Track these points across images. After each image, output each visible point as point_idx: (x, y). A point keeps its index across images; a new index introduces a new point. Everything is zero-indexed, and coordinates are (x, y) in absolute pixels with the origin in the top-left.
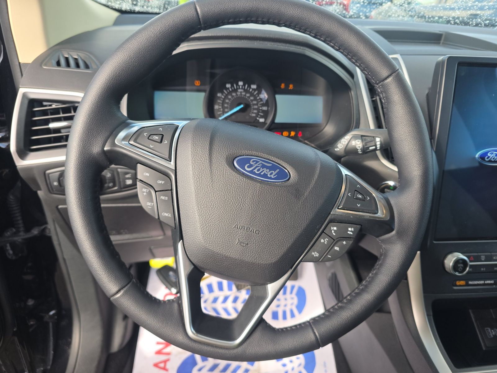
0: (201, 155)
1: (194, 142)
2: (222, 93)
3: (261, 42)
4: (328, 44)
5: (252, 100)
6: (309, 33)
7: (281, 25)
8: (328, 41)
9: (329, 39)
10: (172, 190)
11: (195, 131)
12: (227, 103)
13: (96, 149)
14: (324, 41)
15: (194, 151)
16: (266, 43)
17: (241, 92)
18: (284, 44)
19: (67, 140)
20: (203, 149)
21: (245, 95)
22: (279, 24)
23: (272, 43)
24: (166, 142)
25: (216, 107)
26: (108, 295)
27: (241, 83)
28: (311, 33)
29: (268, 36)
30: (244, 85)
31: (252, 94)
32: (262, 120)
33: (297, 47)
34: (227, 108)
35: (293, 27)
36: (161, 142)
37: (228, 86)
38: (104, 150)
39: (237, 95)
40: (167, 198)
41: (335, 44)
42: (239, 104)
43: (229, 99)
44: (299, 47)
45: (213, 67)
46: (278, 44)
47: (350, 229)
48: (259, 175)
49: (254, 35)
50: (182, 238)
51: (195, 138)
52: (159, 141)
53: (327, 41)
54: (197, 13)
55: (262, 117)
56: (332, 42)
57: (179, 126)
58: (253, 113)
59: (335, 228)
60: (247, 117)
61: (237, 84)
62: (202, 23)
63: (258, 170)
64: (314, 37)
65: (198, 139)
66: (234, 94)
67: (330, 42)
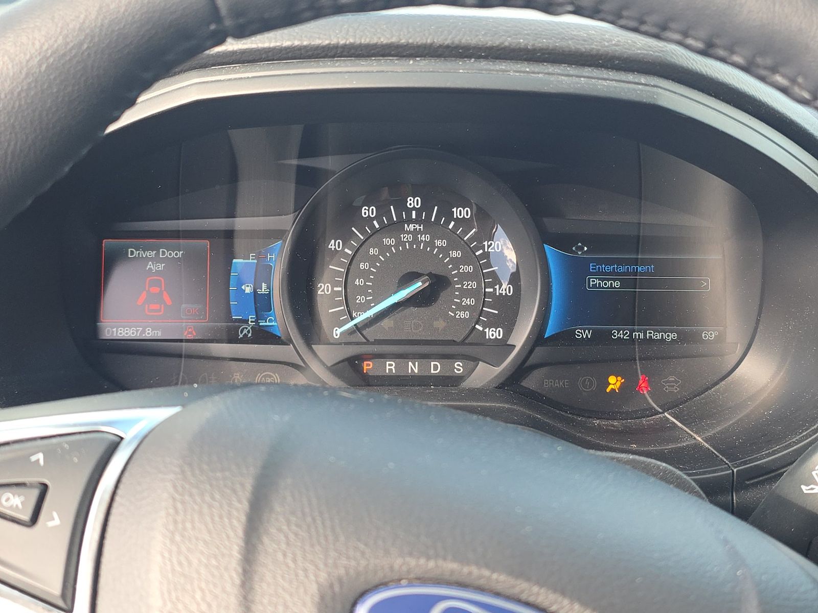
0: (203, 585)
1: (175, 522)
2: (346, 237)
3: (483, 64)
4: (762, 79)
5: (456, 262)
6: (677, 37)
7: (560, 9)
8: (766, 68)
9: (769, 61)
11: (183, 472)
12: (365, 274)
14: (746, 69)
15: (173, 570)
16: (503, 66)
17: (415, 233)
18: (571, 70)
20: (215, 557)
21: (431, 244)
22: (551, 4)
23: (527, 67)
25: (324, 289)
27: (413, 202)
28: (686, 34)
29: (508, 41)
30: (426, 207)
31: (455, 242)
32: (493, 334)
33: (623, 76)
34: (363, 290)
35: (610, 18)
36: (34, 520)
37: (367, 212)
39: (399, 242)
41: (793, 81)
42: (408, 278)
43: (373, 260)
44: (631, 77)
45: (308, 148)
46: (551, 68)
49: (457, 42)
51: (183, 502)
52: (26, 517)
53: (758, 66)
55: (493, 323)
56: (782, 70)
57: (122, 438)
58: (461, 307)
60: (440, 324)
61: (401, 206)
62: (224, 11)
64: (704, 53)
65: (196, 507)
66: (389, 241)
67: (774, 70)
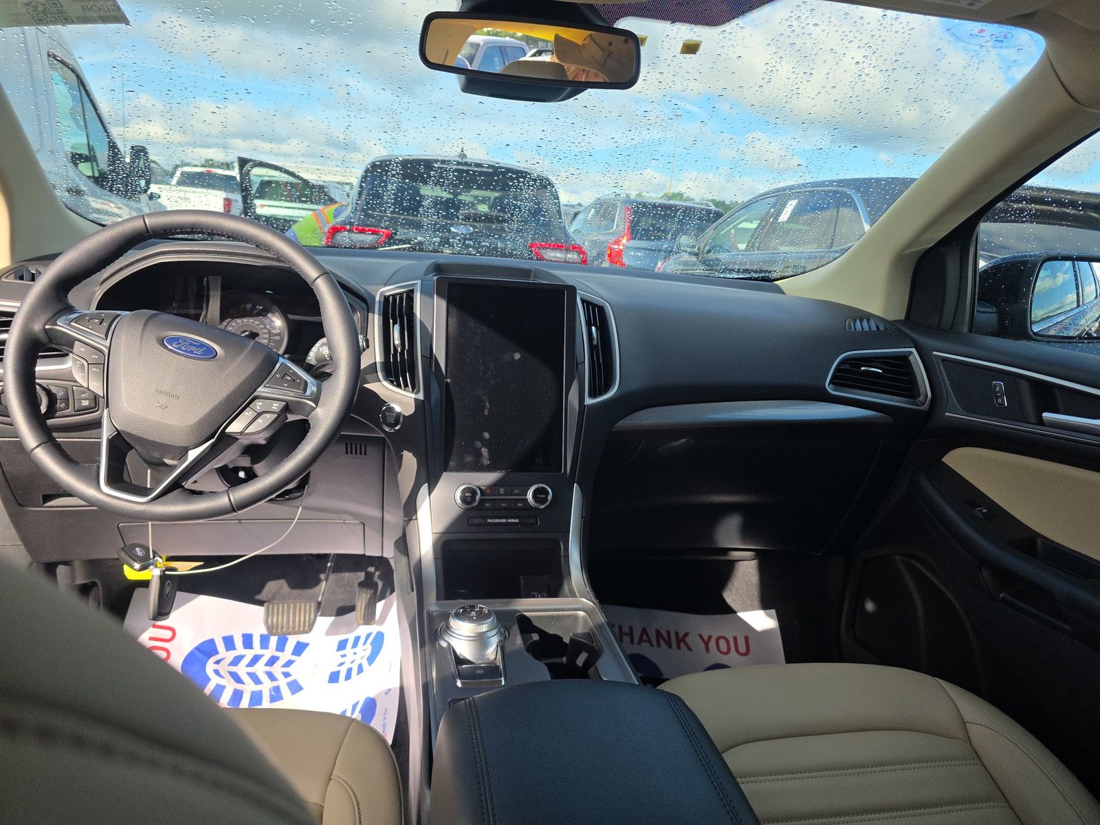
10: (104, 364)
13: (37, 327)
19: (9, 326)
24: (105, 324)
26: (28, 450)
36: (101, 324)
38: (45, 328)
40: (98, 370)
47: (274, 405)
48: (184, 351)
50: (107, 406)
54: (146, 224)
59: (260, 404)
63: (185, 347)
